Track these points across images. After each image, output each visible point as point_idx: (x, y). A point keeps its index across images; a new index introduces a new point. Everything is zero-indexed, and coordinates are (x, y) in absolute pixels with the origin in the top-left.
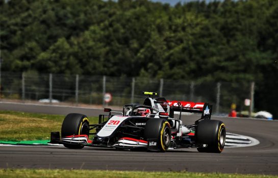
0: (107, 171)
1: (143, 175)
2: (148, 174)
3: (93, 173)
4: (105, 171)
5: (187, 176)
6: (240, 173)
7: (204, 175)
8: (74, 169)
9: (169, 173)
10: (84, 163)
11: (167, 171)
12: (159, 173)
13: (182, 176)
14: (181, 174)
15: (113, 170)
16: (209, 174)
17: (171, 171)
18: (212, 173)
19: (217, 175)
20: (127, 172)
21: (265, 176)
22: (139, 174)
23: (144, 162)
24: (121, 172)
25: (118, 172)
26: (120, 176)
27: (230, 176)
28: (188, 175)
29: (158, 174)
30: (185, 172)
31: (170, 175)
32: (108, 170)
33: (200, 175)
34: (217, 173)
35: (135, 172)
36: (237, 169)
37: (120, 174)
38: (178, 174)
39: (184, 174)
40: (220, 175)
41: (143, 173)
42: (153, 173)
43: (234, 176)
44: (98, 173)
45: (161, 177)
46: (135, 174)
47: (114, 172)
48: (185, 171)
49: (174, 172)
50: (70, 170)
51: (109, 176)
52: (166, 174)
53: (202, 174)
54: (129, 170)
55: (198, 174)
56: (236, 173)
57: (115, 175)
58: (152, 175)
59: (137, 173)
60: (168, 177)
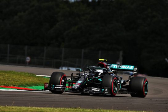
0: (29, 107)
1: (53, 110)
2: (56, 109)
3: (20, 109)
4: (28, 107)
5: (81, 111)
6: (114, 109)
7: (91, 110)
8: (7, 106)
9: (69, 109)
10: (14, 102)
12: (63, 109)
13: (78, 111)
14: (77, 110)
15: (33, 106)
16: (95, 110)
17: (70, 107)
18: (97, 109)
19: (100, 110)
20: (42, 108)
21: (130, 111)
22: (50, 109)
23: (53, 101)
24: (39, 108)
25: (37, 108)
26: (38, 110)
27: (108, 111)
28: (81, 110)
29: (62, 110)
30: (79, 109)
31: (70, 110)
32: (30, 106)
33: (89, 110)
34: (100, 109)
35: (48, 108)
36: (113, 107)
37: (38, 109)
38: (75, 109)
39: (79, 110)
40: (102, 110)
41: (52, 108)
42: (59, 109)
43: (110, 111)
44: (24, 109)
45: (64, 111)
46: (47, 109)
47: (34, 108)
48: (80, 107)
49: (73, 108)
50: (5, 107)
51: (31, 111)
52: (67, 109)
53: (90, 110)
54: (44, 107)
55: (88, 110)
56: (112, 110)
57: (34, 110)
58: (58, 110)
59: (48, 109)
60: (69, 111)
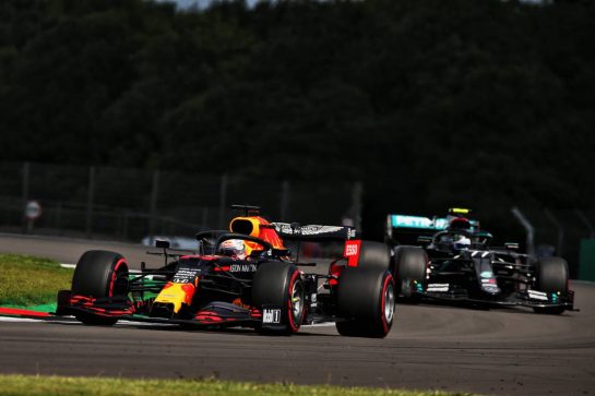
0: (38, 377)
1: (119, 387)
2: (131, 384)
3: (6, 382)
4: (32, 377)
5: (217, 390)
6: (335, 383)
7: (255, 388)
9: (178, 383)
11: (174, 379)
12: (156, 383)
13: (208, 389)
14: (205, 385)
15: (51, 374)
16: (267, 386)
17: (181, 377)
18: (274, 384)
19: (284, 389)
20: (83, 380)
21: (390, 392)
22: (109, 384)
24: (70, 379)
25: (63, 379)
26: (68, 387)
27: (314, 390)
28: (220, 387)
29: (152, 385)
30: (212, 381)
31: (179, 386)
32: (42, 373)
33: (247, 387)
34: (284, 384)
35: (102, 380)
36: (330, 376)
37: (68, 383)
38: (198, 385)
39: (212, 385)
40: (292, 388)
41: (118, 381)
42: (143, 383)
43: (322, 391)
44: (18, 382)
45: (160, 391)
46: (100, 383)
47: (54, 378)
48: (213, 377)
49: (190, 381)
51: (43, 388)
52: (169, 383)
53: (251, 386)
54: (87, 375)
55: (243, 385)
56: (327, 385)
57: (56, 386)
58: (140, 386)
59: (104, 384)
60: (175, 392)
